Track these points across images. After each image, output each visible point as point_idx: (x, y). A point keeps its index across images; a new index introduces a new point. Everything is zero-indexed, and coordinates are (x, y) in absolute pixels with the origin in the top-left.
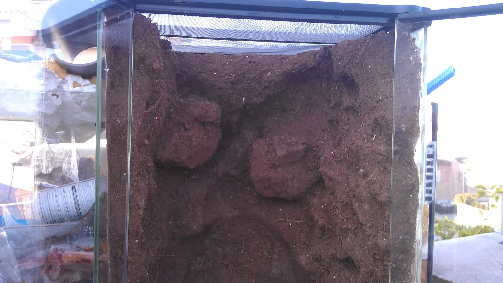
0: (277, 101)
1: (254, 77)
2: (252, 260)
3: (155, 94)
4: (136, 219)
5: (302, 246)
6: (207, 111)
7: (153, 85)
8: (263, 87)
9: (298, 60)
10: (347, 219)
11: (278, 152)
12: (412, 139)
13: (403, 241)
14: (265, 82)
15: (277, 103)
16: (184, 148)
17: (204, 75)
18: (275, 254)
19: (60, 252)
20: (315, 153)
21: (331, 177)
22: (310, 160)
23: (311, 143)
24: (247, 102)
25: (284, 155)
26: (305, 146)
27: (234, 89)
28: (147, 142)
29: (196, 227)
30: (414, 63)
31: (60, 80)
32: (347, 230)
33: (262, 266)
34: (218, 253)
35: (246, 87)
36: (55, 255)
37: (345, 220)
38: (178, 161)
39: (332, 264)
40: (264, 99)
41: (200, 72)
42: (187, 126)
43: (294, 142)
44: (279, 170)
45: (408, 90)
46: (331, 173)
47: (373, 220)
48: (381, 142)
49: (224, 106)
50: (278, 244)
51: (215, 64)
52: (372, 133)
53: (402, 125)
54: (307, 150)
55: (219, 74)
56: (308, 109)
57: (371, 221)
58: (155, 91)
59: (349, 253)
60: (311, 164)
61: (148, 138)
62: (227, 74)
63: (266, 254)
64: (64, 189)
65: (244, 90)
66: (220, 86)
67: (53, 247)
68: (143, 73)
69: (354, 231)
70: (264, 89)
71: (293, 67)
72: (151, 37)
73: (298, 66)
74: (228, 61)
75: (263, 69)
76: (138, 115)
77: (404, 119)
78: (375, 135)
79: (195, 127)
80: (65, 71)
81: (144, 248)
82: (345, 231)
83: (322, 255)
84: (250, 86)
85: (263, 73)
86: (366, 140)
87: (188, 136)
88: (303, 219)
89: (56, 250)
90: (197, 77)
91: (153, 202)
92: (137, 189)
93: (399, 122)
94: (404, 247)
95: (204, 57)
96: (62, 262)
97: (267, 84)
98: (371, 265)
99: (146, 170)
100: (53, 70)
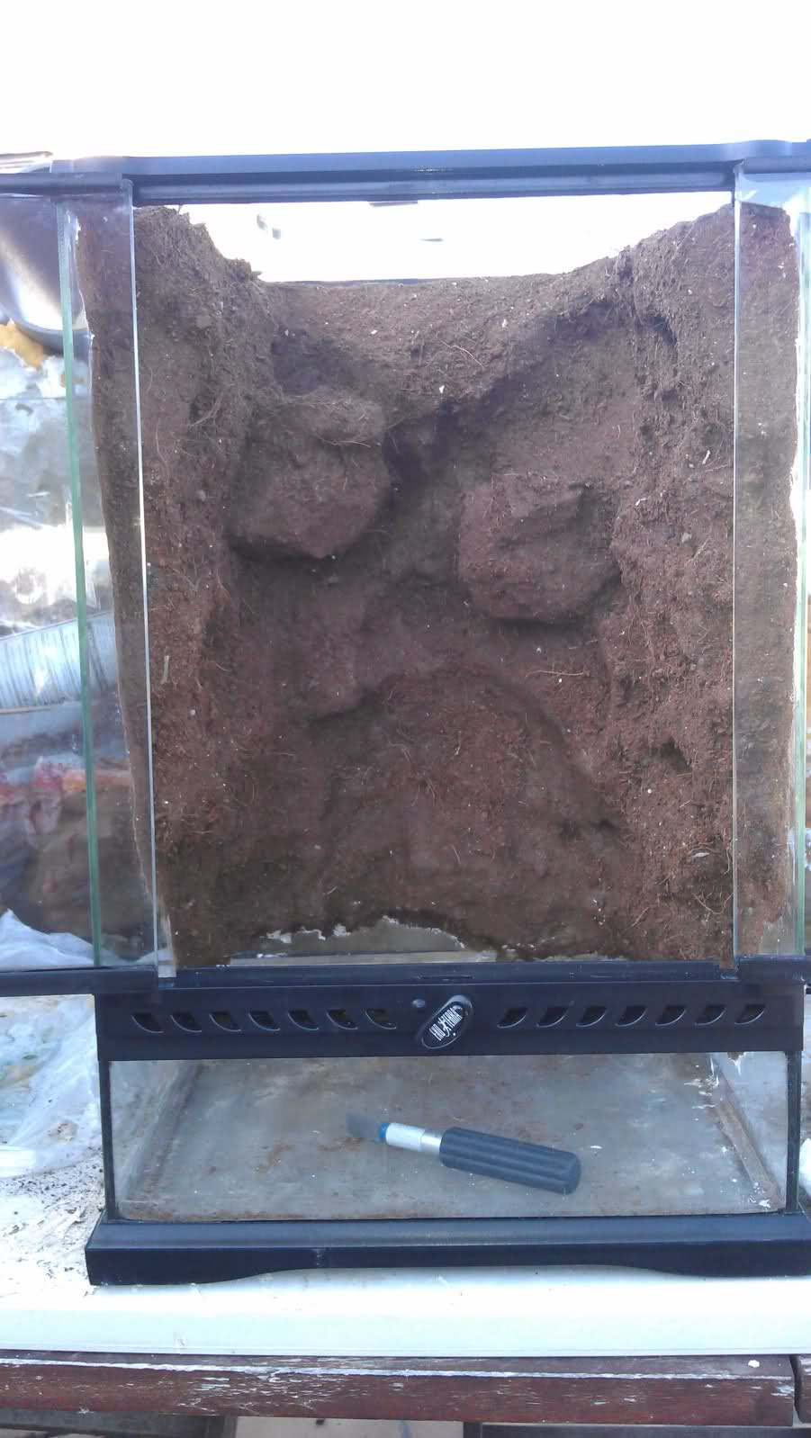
0: (525, 390)
1: (467, 335)
2: (479, 769)
3: (209, 386)
4: (184, 662)
5: (587, 730)
6: (345, 421)
7: (203, 366)
8: (489, 357)
9: (573, 284)
10: (665, 654)
11: (514, 509)
12: (786, 455)
13: (767, 690)
14: (494, 345)
15: (525, 394)
16: (296, 509)
17: (348, 337)
18: (533, 753)
19: (56, 772)
20: (609, 508)
21: (633, 560)
22: (595, 527)
23: (596, 485)
24: (451, 395)
25: (527, 515)
26: (579, 492)
27: (417, 367)
28: (202, 495)
29: (341, 693)
30: (784, 276)
31: (31, 370)
32: (666, 679)
33: (502, 781)
34: (402, 755)
35: (446, 359)
36: (46, 778)
37: (662, 657)
38: (285, 541)
39: (645, 762)
40: (491, 387)
41: (341, 330)
42: (299, 458)
43: (552, 484)
44: (522, 552)
45: (776, 342)
46: (634, 551)
47: (712, 648)
48: (723, 466)
49: (396, 409)
50: (539, 731)
51: (374, 307)
52: (702, 448)
53: (760, 424)
54: (582, 502)
55: (384, 331)
56: (602, 404)
57: (707, 650)
58: (209, 380)
59: (670, 730)
60: (597, 535)
61: (206, 486)
62: (402, 331)
63: (513, 755)
64: (61, 632)
65: (442, 368)
66: (384, 360)
67: (41, 760)
68: (176, 340)
69: (681, 679)
70: (491, 360)
71: (559, 304)
72: (190, 258)
73: (571, 299)
74: (407, 299)
75: (490, 313)
76: (172, 433)
77: (765, 408)
78: (709, 453)
79: (319, 459)
80: (40, 349)
81: (217, 733)
82: (663, 682)
83: (623, 743)
84: (457, 358)
85: (490, 321)
86: (691, 466)
87: (303, 481)
88: (589, 668)
89: (48, 768)
90: (332, 341)
91: (236, 635)
92: (182, 597)
93: (753, 415)
94: (770, 701)
95: (349, 291)
96: (62, 792)
97: (497, 349)
98: (708, 750)
99: (206, 557)
100: (12, 347)
